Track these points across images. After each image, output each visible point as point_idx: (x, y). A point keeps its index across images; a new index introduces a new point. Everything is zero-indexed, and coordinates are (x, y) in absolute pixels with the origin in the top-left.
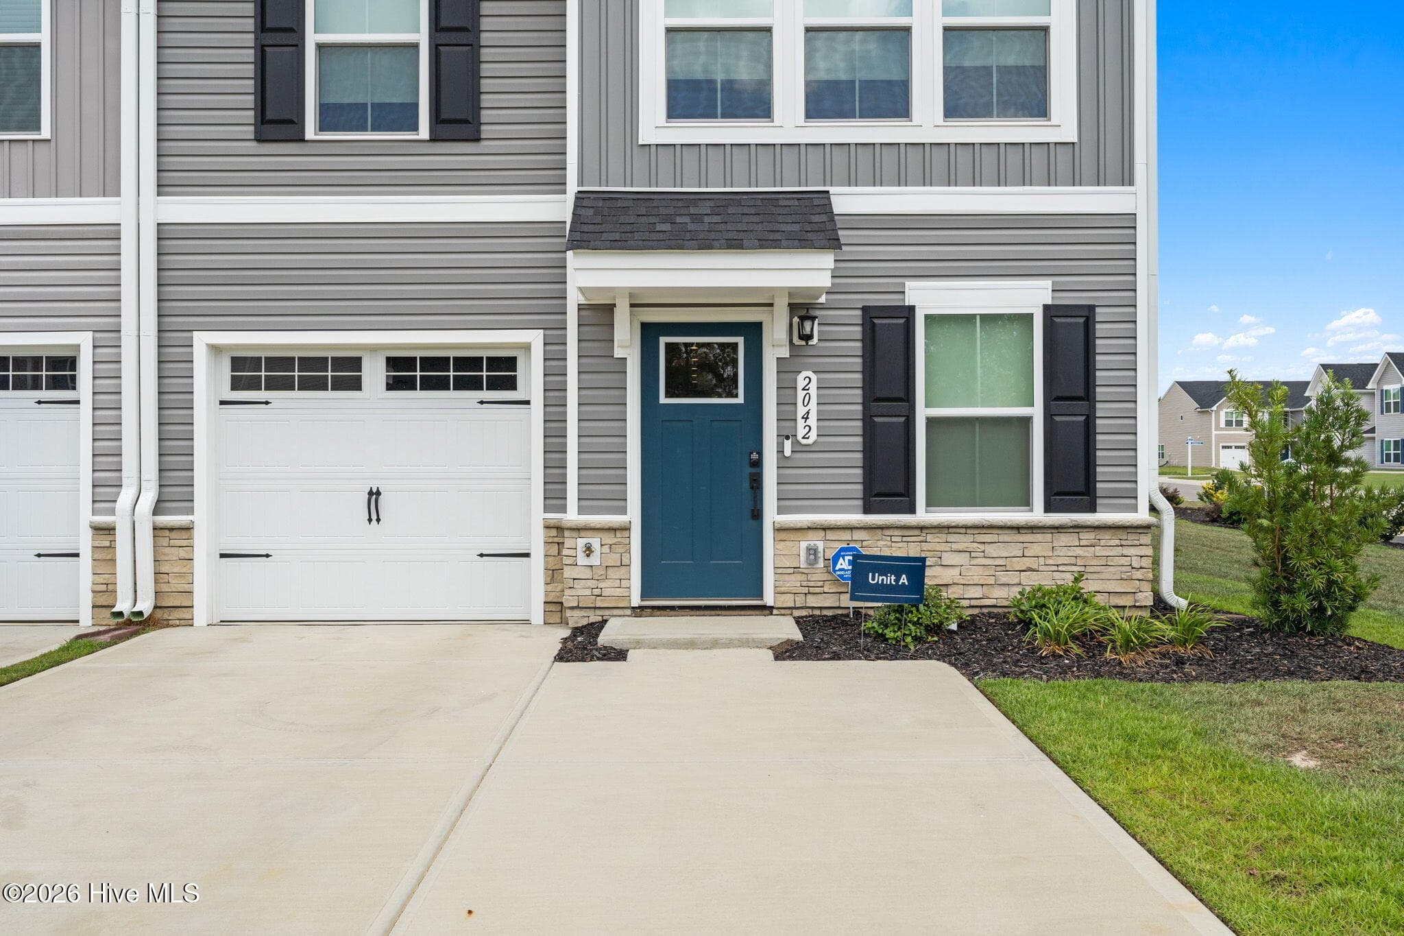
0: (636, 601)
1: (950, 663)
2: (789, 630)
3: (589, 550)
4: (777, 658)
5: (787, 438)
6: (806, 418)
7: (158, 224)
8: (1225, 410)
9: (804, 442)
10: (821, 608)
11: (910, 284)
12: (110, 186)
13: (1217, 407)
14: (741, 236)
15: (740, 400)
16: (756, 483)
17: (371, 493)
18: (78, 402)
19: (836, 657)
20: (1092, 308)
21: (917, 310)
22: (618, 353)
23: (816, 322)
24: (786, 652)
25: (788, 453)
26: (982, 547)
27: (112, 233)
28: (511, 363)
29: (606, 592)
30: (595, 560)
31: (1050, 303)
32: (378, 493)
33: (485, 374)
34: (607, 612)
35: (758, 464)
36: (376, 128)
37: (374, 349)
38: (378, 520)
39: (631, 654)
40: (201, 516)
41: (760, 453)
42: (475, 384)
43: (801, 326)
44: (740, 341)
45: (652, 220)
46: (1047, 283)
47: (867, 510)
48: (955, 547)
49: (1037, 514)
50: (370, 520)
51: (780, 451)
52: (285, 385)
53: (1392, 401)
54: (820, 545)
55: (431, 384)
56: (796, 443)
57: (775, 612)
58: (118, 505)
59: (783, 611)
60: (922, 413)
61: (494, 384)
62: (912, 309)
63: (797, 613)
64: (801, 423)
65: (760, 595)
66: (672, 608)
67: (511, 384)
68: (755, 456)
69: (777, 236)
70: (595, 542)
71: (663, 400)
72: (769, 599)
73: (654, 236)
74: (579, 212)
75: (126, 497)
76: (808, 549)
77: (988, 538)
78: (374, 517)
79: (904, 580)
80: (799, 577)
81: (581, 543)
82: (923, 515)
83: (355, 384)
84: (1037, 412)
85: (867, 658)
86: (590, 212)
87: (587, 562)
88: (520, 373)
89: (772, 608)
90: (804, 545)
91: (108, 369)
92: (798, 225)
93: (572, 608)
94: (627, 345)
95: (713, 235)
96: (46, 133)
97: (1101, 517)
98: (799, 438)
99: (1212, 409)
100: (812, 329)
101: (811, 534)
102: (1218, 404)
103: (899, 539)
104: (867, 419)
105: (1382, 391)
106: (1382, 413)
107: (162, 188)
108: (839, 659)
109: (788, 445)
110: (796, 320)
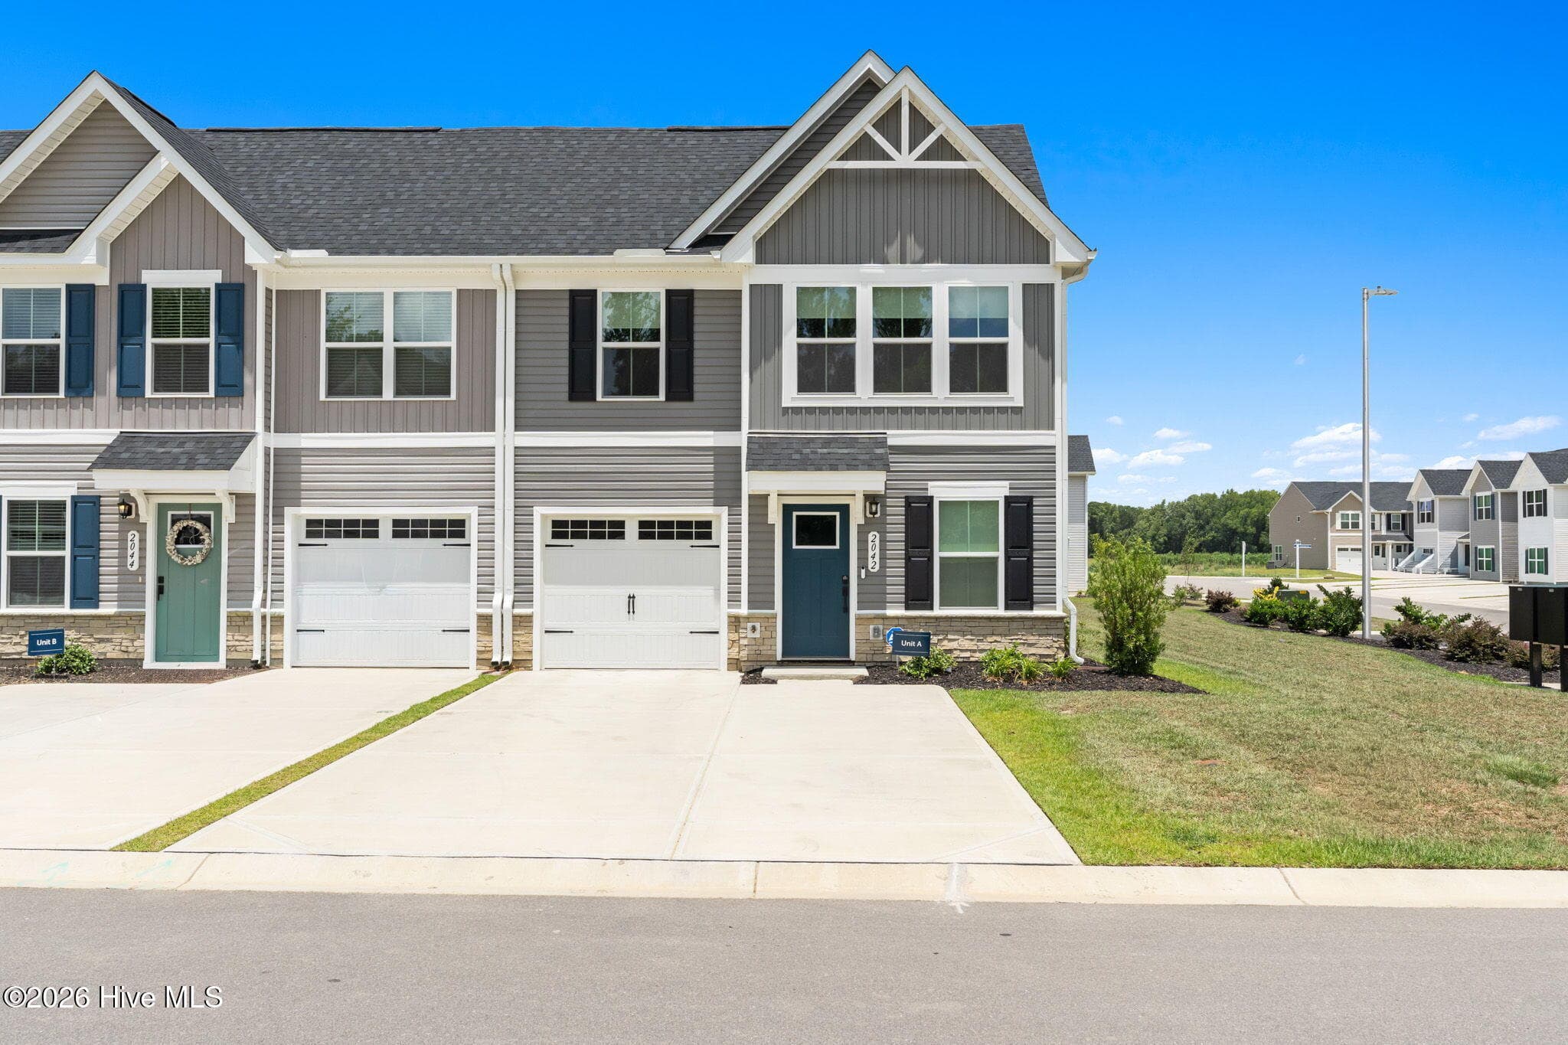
0: (779, 657)
1: (942, 686)
2: (864, 672)
3: (754, 629)
4: (854, 684)
5: (863, 568)
6: (873, 557)
7: (515, 448)
8: (1341, 512)
9: (872, 570)
10: (881, 662)
11: (930, 484)
12: (489, 425)
13: (1333, 509)
14: (838, 462)
15: (837, 547)
16: (846, 592)
17: (630, 597)
18: (469, 545)
19: (884, 683)
20: (1031, 498)
21: (935, 498)
22: (770, 522)
23: (879, 505)
24: (861, 681)
25: (863, 576)
26: (970, 629)
27: (490, 452)
28: (708, 524)
29: (763, 653)
30: (757, 635)
31: (1008, 495)
32: (634, 597)
33: (694, 530)
34: (762, 663)
35: (847, 582)
36: (636, 393)
37: (632, 517)
38: (634, 612)
39: (779, 682)
40: (535, 610)
41: (848, 577)
42: (688, 536)
43: (871, 508)
44: (837, 514)
45: (790, 451)
46: (1006, 483)
47: (907, 608)
48: (955, 628)
49: (1000, 611)
50: (629, 612)
51: (859, 576)
52: (582, 536)
53: (1484, 508)
54: (881, 627)
55: (664, 536)
56: (867, 571)
57: (856, 664)
58: (494, 603)
59: (860, 664)
60: (938, 555)
61: (699, 536)
62: (932, 497)
63: (868, 665)
64: (870, 560)
65: (848, 655)
66: (799, 661)
67: (708, 536)
68: (845, 578)
69: (857, 463)
70: (758, 625)
71: (795, 547)
72: (853, 657)
73: (792, 462)
74: (750, 446)
75: (497, 599)
76: (875, 629)
77: (973, 624)
78: (631, 610)
79: (919, 644)
80: (870, 645)
81: (750, 625)
82: (938, 611)
83: (620, 535)
84: (1000, 554)
85: (900, 683)
86: (756, 446)
87: (753, 636)
88: (714, 530)
89: (854, 662)
90: (872, 627)
91: (487, 527)
92: (868, 456)
93: (744, 661)
94: (775, 517)
95: (823, 462)
96: (453, 396)
97: (1038, 612)
98: (870, 568)
99: (1328, 511)
100: (877, 509)
101: (876, 621)
102: (1333, 506)
103: (924, 624)
104: (908, 558)
105: (1475, 497)
106: (1475, 519)
107: (517, 428)
108: (886, 684)
109: (863, 571)
110: (868, 504)
